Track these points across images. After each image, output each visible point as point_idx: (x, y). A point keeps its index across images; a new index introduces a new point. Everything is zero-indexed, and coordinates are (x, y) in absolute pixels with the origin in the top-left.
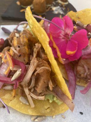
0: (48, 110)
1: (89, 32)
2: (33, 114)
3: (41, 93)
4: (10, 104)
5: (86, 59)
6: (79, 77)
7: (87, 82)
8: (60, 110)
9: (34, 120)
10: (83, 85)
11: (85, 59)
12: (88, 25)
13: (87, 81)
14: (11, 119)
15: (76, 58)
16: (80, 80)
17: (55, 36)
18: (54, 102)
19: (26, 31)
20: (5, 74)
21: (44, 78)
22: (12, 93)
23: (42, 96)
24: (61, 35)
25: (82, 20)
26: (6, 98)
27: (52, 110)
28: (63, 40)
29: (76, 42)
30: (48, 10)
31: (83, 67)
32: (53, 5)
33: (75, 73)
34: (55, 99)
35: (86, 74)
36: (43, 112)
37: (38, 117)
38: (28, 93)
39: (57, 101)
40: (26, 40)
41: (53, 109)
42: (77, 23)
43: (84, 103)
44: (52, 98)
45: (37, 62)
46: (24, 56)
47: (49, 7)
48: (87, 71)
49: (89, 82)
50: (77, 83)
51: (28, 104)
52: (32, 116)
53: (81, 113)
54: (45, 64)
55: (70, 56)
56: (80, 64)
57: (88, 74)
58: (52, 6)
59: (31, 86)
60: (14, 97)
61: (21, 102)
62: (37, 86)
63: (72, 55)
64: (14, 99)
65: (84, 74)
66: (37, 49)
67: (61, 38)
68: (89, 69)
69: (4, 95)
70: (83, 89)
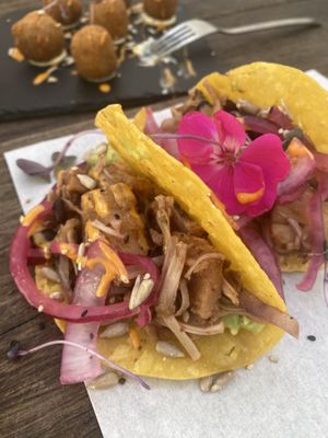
0: (234, 355)
1: (280, 127)
2: (203, 376)
3: (209, 319)
4: (137, 370)
5: (290, 202)
6: (282, 251)
7: (305, 259)
8: (262, 345)
9: (210, 388)
10: (296, 268)
11: (287, 203)
12: (272, 109)
13: (305, 257)
14: (153, 403)
15: (266, 207)
16: (286, 260)
17: (196, 162)
18: (242, 331)
19: (113, 165)
20: (99, 295)
21: (211, 280)
22: (129, 341)
23: (214, 324)
24: (213, 156)
25: (252, 94)
26: (119, 358)
27: (242, 351)
28: (220, 167)
29: (258, 168)
30: (122, 58)
31: (287, 223)
32: (130, 37)
33: (270, 243)
34: (246, 322)
35: (297, 240)
36: (223, 363)
37: (215, 378)
38: (179, 328)
39: (251, 327)
40: (129, 194)
41: (245, 350)
42: (238, 106)
43: (310, 313)
44: (236, 322)
45: (185, 246)
46: (137, 238)
47: (120, 46)
48: (300, 233)
49: (311, 257)
50: (283, 269)
51: (181, 355)
52: (200, 380)
53: (312, 338)
54: (202, 244)
55: (249, 206)
56: (275, 217)
57: (305, 238)
58: (128, 41)
59: (182, 308)
60: (140, 348)
61: (162, 355)
62: (197, 303)
63: (256, 203)
64: (142, 353)
65: (294, 241)
66: (166, 210)
67: (213, 163)
68: (301, 225)
69: (112, 353)
70: (300, 278)
